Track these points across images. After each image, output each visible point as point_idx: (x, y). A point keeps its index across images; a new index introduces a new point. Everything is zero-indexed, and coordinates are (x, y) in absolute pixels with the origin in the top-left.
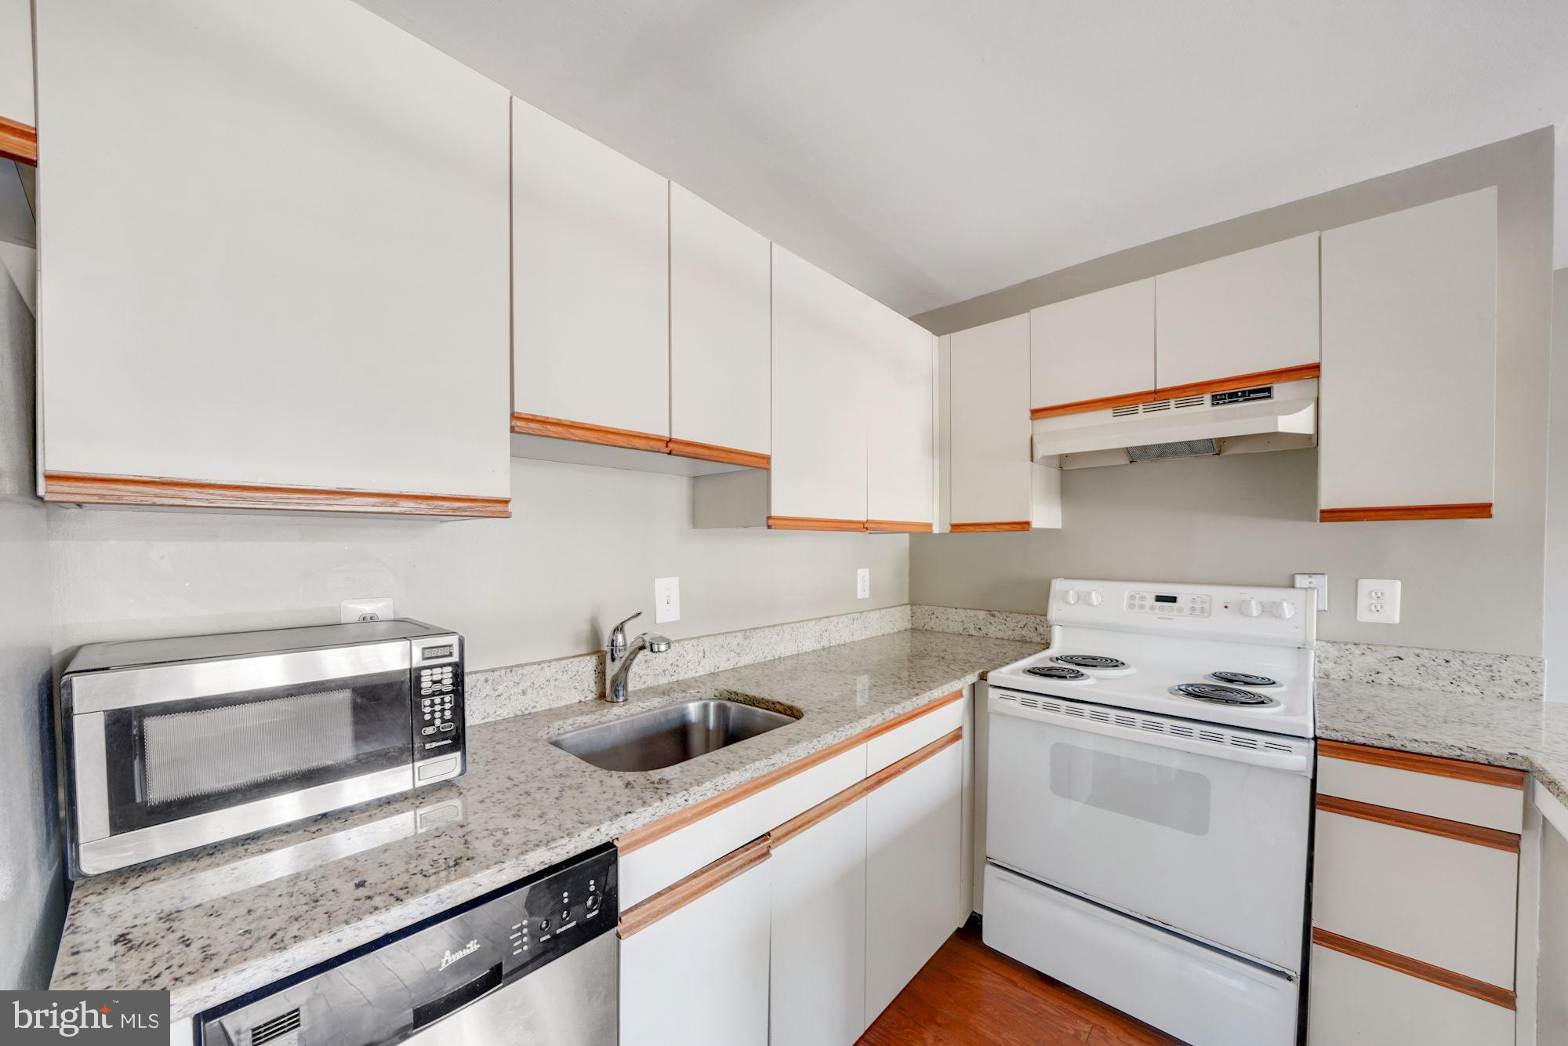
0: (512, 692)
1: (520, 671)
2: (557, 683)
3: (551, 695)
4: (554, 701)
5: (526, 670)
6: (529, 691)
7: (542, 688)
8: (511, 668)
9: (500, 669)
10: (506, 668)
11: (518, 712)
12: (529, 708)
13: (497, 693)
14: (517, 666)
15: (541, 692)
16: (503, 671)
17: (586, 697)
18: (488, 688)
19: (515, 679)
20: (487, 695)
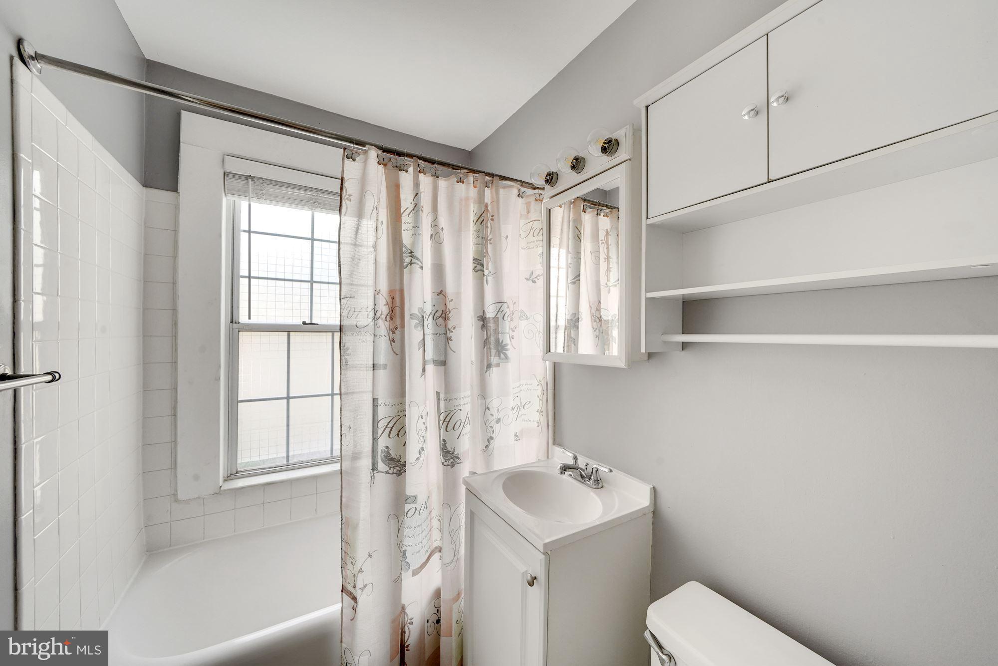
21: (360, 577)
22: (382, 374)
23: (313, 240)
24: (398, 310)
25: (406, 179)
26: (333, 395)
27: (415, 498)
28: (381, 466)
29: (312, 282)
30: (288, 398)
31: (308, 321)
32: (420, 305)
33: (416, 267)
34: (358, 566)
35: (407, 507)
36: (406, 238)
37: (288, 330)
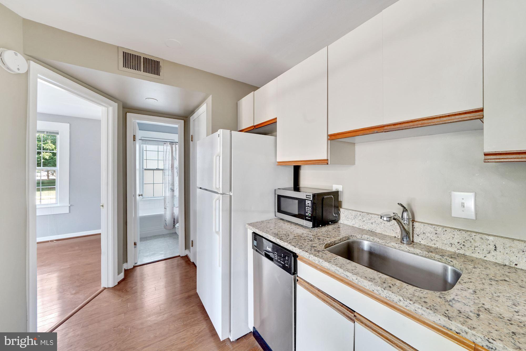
0: (368, 221)
1: (371, 215)
2: (384, 225)
3: (382, 229)
4: (383, 231)
5: (373, 216)
6: (374, 223)
7: (379, 225)
8: (368, 214)
9: (364, 212)
10: (366, 213)
11: (370, 229)
12: (374, 230)
13: (363, 220)
14: (370, 214)
15: (378, 226)
16: (365, 214)
17: (398, 236)
18: (360, 218)
19: (369, 218)
20: (360, 219)
21: (167, 205)
22: (170, 176)
23: (158, 151)
24: (173, 167)
25: (174, 146)
26: (163, 183)
27: (176, 196)
28: (170, 190)
29: (158, 160)
30: (153, 184)
31: (157, 168)
32: (177, 166)
33: (176, 160)
34: (167, 203)
35: (175, 197)
36: (174, 155)
37: (153, 170)
